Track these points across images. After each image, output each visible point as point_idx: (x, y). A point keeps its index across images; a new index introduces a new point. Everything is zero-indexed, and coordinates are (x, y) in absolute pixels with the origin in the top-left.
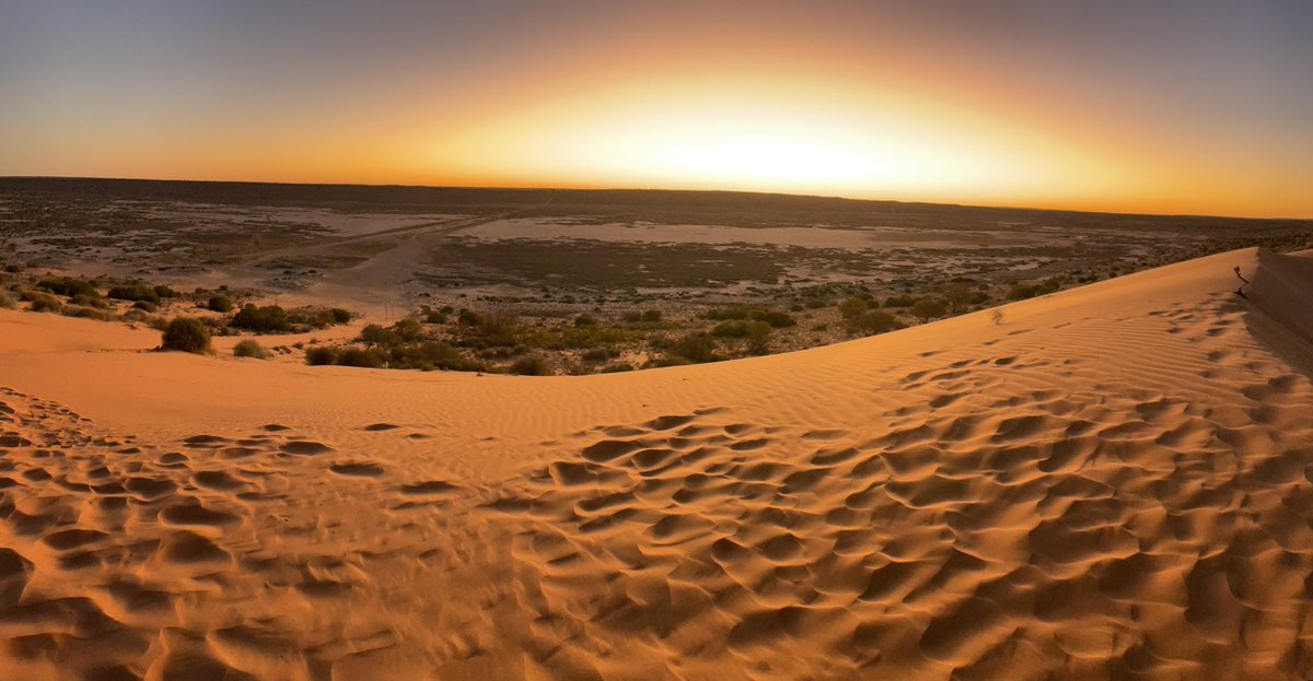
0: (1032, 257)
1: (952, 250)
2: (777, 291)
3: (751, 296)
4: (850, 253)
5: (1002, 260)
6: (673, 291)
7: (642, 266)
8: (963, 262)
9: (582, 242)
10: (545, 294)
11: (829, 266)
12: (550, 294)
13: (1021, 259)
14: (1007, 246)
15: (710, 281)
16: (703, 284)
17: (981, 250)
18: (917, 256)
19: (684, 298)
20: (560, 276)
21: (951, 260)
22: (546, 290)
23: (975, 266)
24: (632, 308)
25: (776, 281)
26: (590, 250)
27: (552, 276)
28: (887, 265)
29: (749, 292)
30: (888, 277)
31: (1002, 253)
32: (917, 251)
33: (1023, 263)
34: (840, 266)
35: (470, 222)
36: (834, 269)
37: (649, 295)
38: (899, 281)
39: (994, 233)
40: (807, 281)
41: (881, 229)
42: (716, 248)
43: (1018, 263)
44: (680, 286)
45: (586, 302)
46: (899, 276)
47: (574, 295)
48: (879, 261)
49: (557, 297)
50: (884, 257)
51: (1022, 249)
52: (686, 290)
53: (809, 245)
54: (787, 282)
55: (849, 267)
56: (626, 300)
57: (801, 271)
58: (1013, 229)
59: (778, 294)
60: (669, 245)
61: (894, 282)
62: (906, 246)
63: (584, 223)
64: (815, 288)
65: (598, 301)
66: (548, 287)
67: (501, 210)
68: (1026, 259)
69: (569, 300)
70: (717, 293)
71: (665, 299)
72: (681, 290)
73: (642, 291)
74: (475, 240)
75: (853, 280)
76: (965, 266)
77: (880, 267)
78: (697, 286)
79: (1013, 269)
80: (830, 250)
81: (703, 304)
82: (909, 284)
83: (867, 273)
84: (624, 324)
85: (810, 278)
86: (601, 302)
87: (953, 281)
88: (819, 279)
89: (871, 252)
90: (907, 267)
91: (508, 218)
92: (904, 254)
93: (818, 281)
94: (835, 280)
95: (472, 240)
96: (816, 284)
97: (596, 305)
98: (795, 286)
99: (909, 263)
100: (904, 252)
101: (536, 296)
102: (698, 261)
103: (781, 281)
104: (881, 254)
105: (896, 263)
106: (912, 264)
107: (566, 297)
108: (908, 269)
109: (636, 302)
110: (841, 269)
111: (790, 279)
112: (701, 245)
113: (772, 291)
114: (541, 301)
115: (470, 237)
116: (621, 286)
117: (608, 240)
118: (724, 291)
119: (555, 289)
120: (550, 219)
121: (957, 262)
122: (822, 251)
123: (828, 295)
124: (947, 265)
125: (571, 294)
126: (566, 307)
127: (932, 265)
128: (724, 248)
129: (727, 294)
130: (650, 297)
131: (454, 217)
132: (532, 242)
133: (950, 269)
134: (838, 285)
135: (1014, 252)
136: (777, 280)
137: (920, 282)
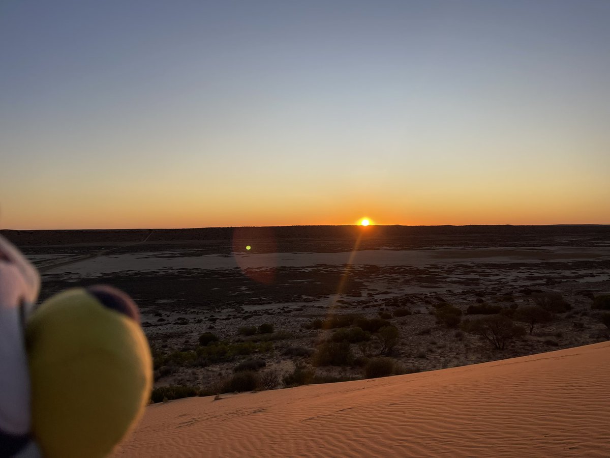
0: (599, 270)
1: (511, 264)
2: (364, 303)
3: (342, 307)
4: (418, 270)
5: (567, 273)
6: (275, 307)
7: (243, 288)
8: (527, 274)
9: (183, 271)
10: (158, 318)
11: (402, 280)
12: (164, 317)
13: (589, 272)
14: (571, 260)
15: (304, 297)
16: (299, 298)
17: (542, 263)
18: (480, 270)
19: (285, 312)
20: (169, 301)
21: (513, 274)
22: (160, 315)
23: (541, 278)
24: (243, 324)
25: (360, 295)
26: (193, 277)
27: (162, 301)
28: (454, 278)
29: (340, 304)
30: (458, 289)
31: (566, 266)
32: (478, 266)
33: (592, 276)
34: (412, 280)
35: (67, 260)
36: (407, 282)
37: (255, 312)
38: (468, 292)
39: (552, 248)
40: (386, 293)
41: (441, 249)
42: (303, 270)
43: (587, 275)
44: (280, 302)
45: (199, 321)
46: (468, 288)
47: (187, 317)
48: (445, 275)
49: (171, 319)
50: (450, 271)
51: (586, 263)
52: (286, 305)
53: (382, 264)
54: (370, 295)
55: (420, 280)
56: (235, 317)
57: (379, 285)
58: (572, 244)
59: (365, 305)
60: (263, 269)
61: (464, 293)
62: (468, 262)
63: (183, 255)
64: (395, 299)
65: (210, 320)
66: (160, 312)
67: (99, 248)
68: (594, 272)
69: (184, 322)
70: (313, 307)
71: (269, 314)
72: (281, 305)
73: (247, 308)
74: (76, 276)
75: (427, 291)
76: (530, 278)
77: (448, 280)
78: (294, 301)
79: (581, 281)
80: (400, 267)
81: (304, 316)
82: (480, 294)
83: (437, 285)
84: (243, 338)
85: (389, 291)
86: (214, 320)
87: (521, 292)
88: (396, 291)
89: (436, 268)
90: (474, 280)
91: (107, 254)
92: (467, 269)
93: (395, 293)
94: (410, 292)
95: (74, 276)
96: (395, 295)
97: (209, 324)
98: (376, 297)
99: (473, 276)
100: (466, 267)
101: (149, 321)
102: (290, 281)
103: (364, 294)
104: (446, 269)
105: (462, 276)
106: (477, 277)
107: (179, 319)
108: (475, 282)
109: (245, 318)
110: (414, 283)
111: (372, 292)
112: (291, 268)
113: (359, 303)
114: (156, 325)
115: (70, 273)
116: (229, 305)
117: (209, 268)
118: (317, 304)
119: (168, 313)
120: (151, 253)
121: (520, 275)
122: (393, 268)
123: (409, 305)
124: (511, 278)
125: (184, 316)
126: (182, 328)
127: (498, 278)
128: (310, 269)
129: (322, 307)
130: (256, 313)
131: (47, 256)
132: (137, 274)
133: (515, 281)
134: (415, 296)
135: (578, 265)
136: (360, 293)
137: (489, 294)
